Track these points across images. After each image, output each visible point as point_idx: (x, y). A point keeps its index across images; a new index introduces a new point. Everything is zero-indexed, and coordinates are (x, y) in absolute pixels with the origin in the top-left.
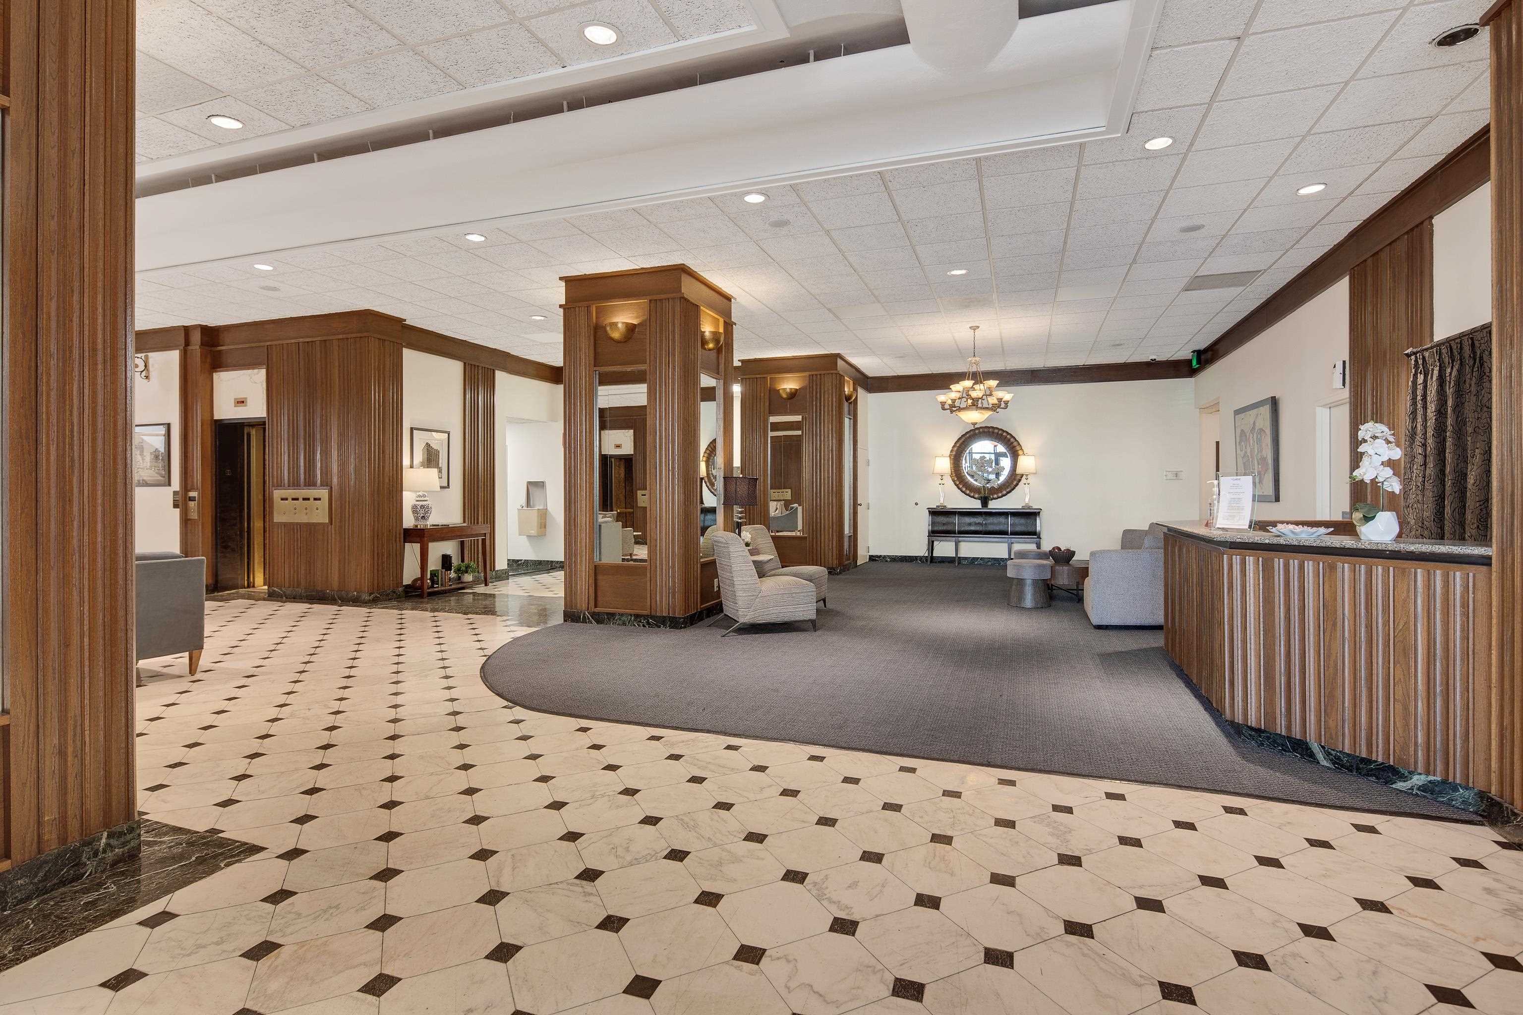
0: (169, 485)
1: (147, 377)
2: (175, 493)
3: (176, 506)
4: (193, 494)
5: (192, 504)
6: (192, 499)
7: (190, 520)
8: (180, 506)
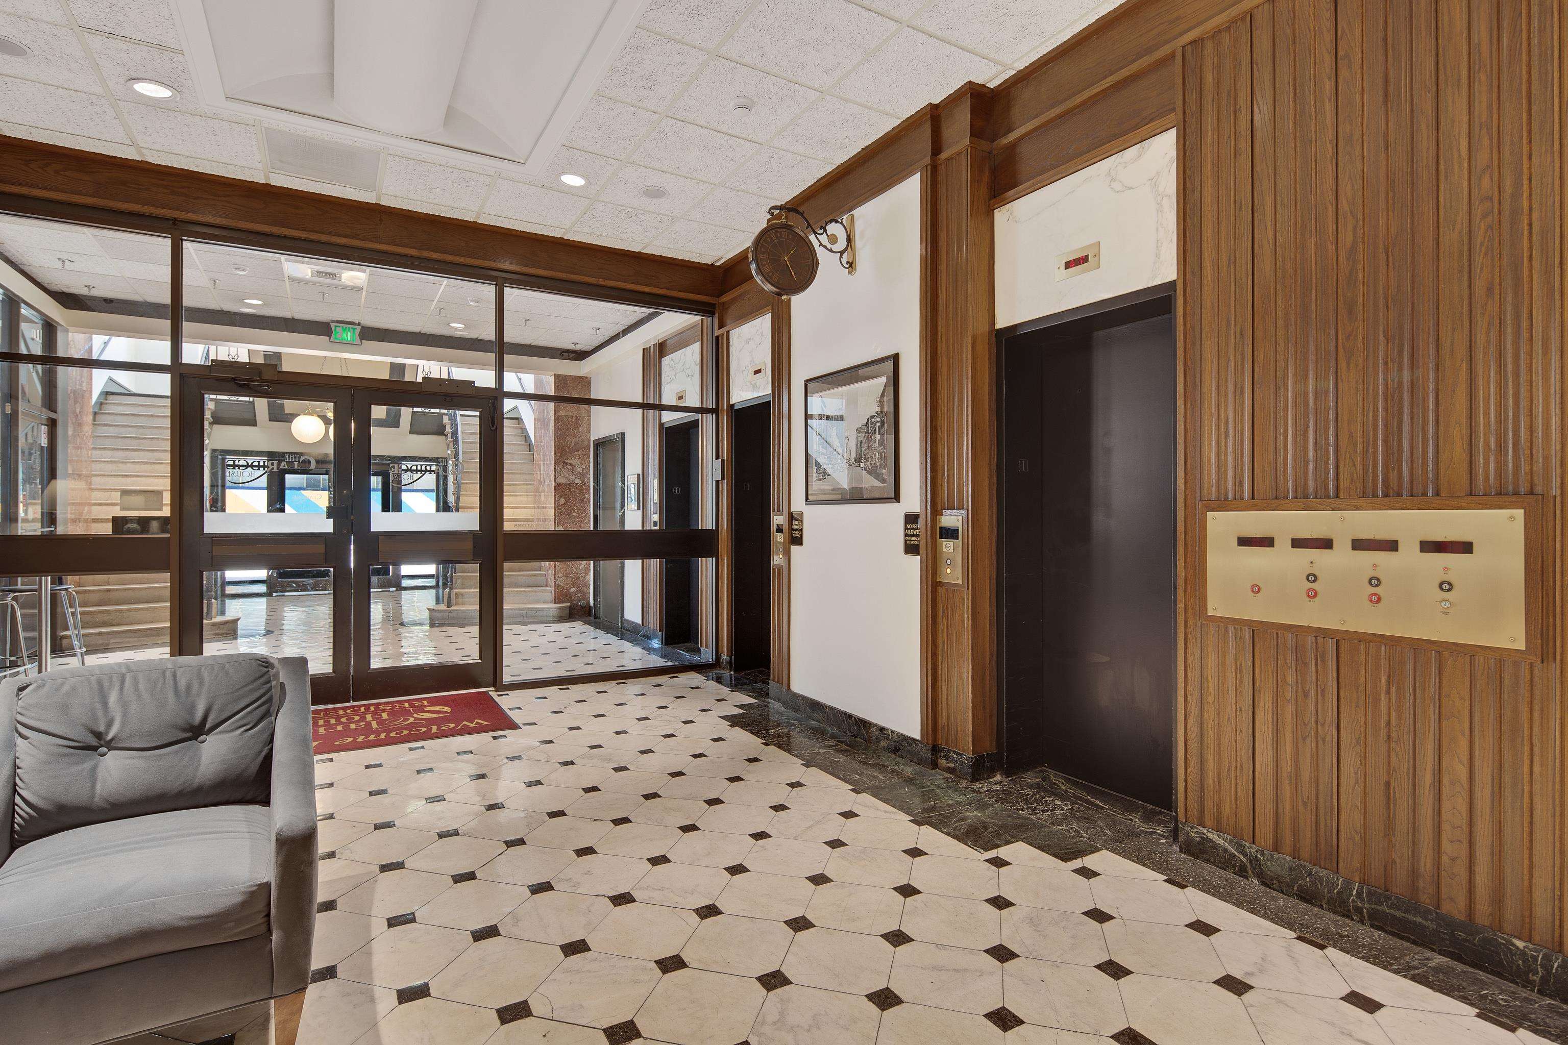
0: (897, 498)
1: (851, 265)
2: (911, 519)
3: (911, 549)
4: (951, 519)
5: (947, 546)
6: (950, 533)
7: (941, 584)
8: (922, 550)
